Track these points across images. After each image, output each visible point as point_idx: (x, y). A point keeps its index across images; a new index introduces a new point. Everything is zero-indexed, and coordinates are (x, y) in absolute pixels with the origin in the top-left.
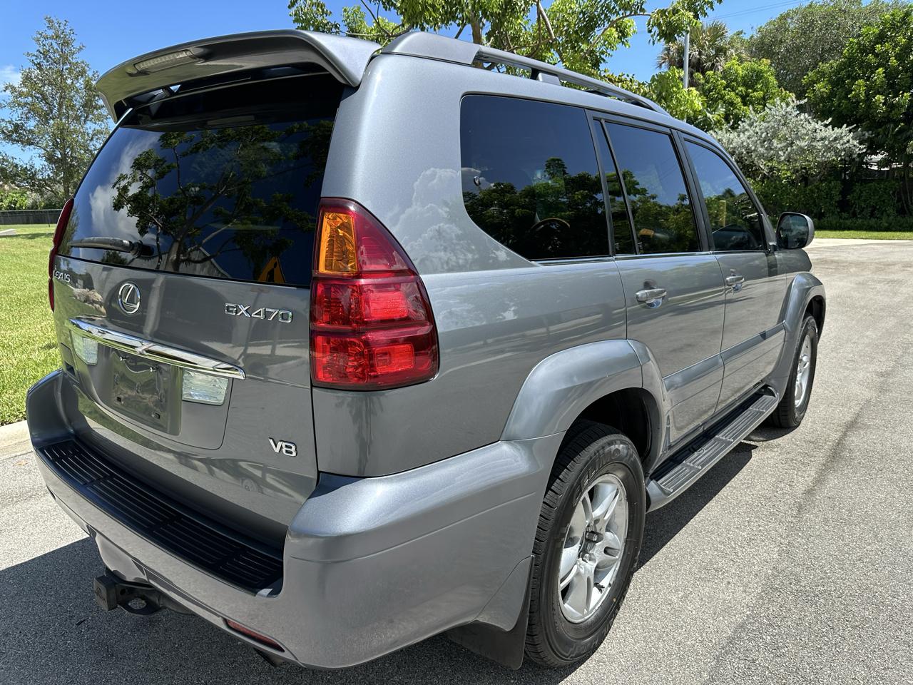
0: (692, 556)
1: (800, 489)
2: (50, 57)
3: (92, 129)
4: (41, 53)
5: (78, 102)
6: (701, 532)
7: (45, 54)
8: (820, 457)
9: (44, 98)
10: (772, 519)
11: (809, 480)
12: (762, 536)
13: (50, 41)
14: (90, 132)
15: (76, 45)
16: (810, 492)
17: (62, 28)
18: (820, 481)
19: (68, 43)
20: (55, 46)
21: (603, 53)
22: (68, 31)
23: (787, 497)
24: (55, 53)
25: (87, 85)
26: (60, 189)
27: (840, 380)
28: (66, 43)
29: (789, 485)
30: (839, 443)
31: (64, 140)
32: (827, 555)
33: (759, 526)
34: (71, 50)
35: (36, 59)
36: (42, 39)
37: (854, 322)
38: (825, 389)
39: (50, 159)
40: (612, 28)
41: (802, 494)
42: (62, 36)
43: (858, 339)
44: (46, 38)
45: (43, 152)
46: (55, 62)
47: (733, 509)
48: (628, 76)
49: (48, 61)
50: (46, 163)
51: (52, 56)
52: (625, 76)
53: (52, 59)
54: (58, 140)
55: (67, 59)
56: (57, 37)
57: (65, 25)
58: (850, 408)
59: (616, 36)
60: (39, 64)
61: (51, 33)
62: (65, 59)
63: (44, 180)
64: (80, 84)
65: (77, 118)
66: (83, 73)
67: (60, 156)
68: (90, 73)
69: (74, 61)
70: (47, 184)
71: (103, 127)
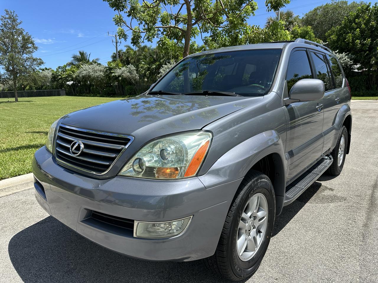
0: (312, 270)
1: (360, 224)
2: (7, 27)
3: (26, 57)
4: (3, 25)
5: (19, 45)
6: (314, 253)
7: (5, 25)
8: (365, 204)
9: (5, 44)
10: (350, 243)
11: (364, 218)
12: (348, 255)
13: (7, 20)
14: (25, 58)
15: (18, 21)
16: (366, 225)
17: (12, 14)
18: (369, 218)
19: (15, 21)
20: (9, 22)
21: (245, 17)
22: (15, 15)
23: (355, 229)
24: (9, 25)
25: (23, 38)
26: (11, 82)
27: (362, 163)
28: (14, 21)
29: (354, 221)
30: (372, 197)
31: (13, 61)
33: (345, 248)
34: (16, 24)
35: (1, 27)
36: (4, 19)
37: (360, 135)
38: (357, 168)
39: (8, 70)
40: (249, 6)
41: (362, 227)
42: (12, 18)
43: (365, 143)
44: (5, 18)
45: (4, 67)
46: (9, 29)
47: (328, 237)
49: (6, 28)
50: (6, 72)
51: (8, 26)
53: (8, 27)
54: (11, 62)
55: (15, 27)
56: (10, 18)
57: (14, 13)
58: (372, 177)
59: (251, 9)
60: (2, 29)
61: (7, 16)
62: (14, 28)
63: (5, 79)
64: (20, 38)
65: (19, 52)
66: (21, 33)
67: (12, 69)
68: (24, 33)
69: (18, 28)
70: (6, 80)
71: (30, 56)
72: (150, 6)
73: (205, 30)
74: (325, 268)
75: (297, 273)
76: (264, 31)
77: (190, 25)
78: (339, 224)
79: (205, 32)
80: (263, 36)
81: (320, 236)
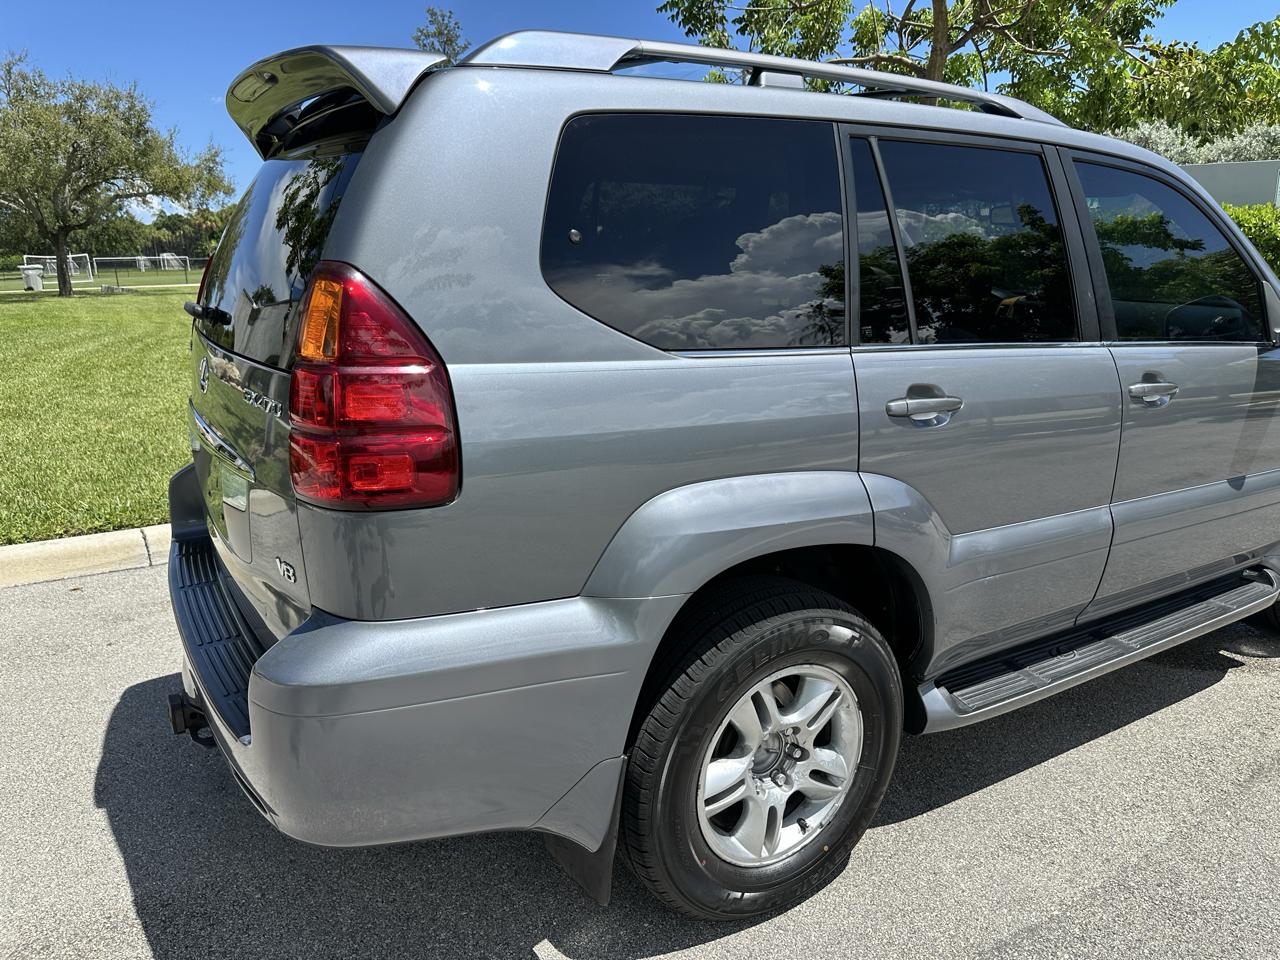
13: (431, 39)
15: (461, 42)
17: (446, 22)
19: (452, 42)
22: (452, 25)
34: (454, 50)
36: (423, 37)
42: (446, 32)
44: (427, 36)
48: (1186, 45)
52: (1181, 45)
56: (441, 33)
57: (450, 17)
61: (433, 29)
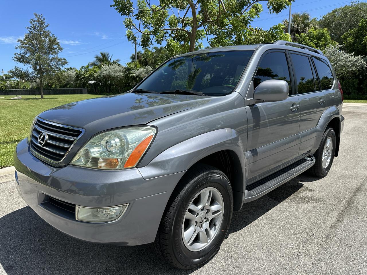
0: (263, 265)
1: (329, 224)
2: (36, 29)
3: (51, 57)
4: (32, 27)
5: (46, 46)
6: (271, 249)
7: (34, 28)
8: (341, 206)
9: (33, 45)
10: (311, 243)
11: (334, 219)
12: (304, 253)
13: (36, 23)
14: (51, 58)
15: (46, 24)
16: (334, 227)
17: (41, 17)
18: (340, 220)
20: (38, 25)
21: (249, 19)
22: (43, 19)
23: (321, 229)
24: (37, 27)
25: (49, 40)
26: (38, 81)
27: (354, 166)
28: (42, 23)
29: (323, 222)
30: (351, 199)
31: (40, 61)
32: (340, 267)
33: (304, 247)
34: (44, 26)
35: (30, 30)
36: (33, 22)
37: (362, 139)
38: (346, 170)
39: (35, 69)
40: (253, 9)
41: (330, 228)
42: (41, 21)
43: (364, 147)
44: (34, 21)
45: (32, 66)
46: (38, 31)
47: (291, 235)
48: (259, 28)
49: (35, 31)
50: (33, 71)
51: (36, 28)
53: (36, 30)
54: (38, 61)
55: (42, 30)
56: (39, 21)
57: (42, 16)
58: (358, 180)
59: (255, 12)
60: (31, 32)
61: (36, 19)
62: (41, 30)
63: (32, 77)
64: (47, 40)
65: (45, 53)
66: (48, 35)
67: (39, 68)
68: (51, 35)
69: (45, 31)
70: (33, 79)
71: (55, 56)
72: (155, 10)
73: (211, 32)
74: (277, 264)
75: (248, 267)
76: (264, 34)
77: (195, 28)
78: (306, 223)
79: (211, 34)
80: (263, 38)
81: (283, 234)
